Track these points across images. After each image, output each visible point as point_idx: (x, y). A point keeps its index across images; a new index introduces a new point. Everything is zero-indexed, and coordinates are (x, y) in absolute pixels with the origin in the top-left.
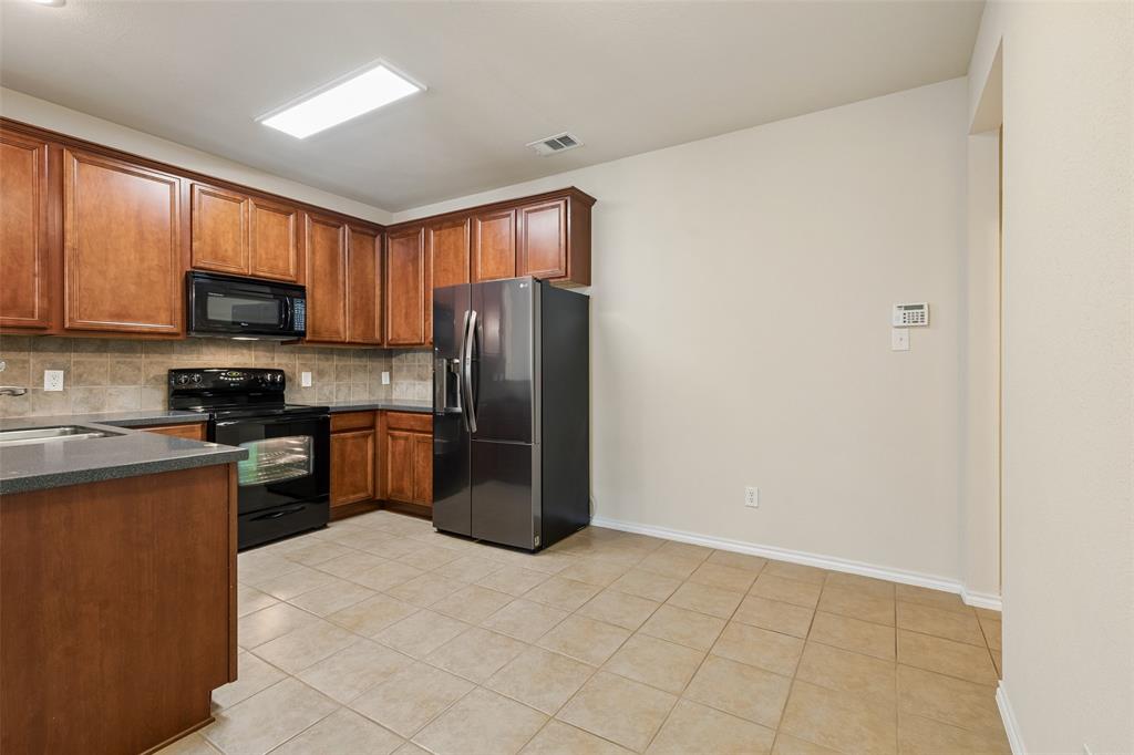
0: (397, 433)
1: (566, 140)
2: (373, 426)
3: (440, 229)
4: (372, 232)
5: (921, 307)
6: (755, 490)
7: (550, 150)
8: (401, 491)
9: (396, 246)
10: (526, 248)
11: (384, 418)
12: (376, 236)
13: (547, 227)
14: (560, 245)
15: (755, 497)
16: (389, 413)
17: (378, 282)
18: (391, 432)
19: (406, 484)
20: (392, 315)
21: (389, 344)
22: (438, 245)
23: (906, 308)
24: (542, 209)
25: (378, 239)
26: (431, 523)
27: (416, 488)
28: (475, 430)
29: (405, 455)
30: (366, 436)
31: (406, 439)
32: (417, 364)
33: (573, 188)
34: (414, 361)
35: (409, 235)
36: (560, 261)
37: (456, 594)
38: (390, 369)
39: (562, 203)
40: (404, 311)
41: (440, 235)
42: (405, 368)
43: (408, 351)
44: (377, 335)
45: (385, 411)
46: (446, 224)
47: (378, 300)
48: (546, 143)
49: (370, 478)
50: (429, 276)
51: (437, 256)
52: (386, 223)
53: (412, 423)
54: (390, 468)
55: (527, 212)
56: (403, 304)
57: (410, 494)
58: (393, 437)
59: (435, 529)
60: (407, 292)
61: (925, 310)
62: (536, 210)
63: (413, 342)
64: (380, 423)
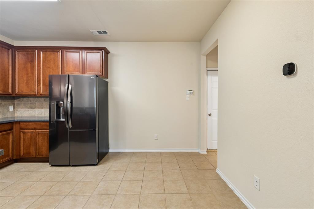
0: (26, 131)
1: (105, 33)
2: (12, 129)
3: (46, 52)
4: (8, 48)
5: (192, 91)
6: (157, 135)
7: (98, 34)
8: (29, 153)
9: (20, 55)
10: (87, 64)
11: (17, 125)
12: (9, 49)
13: (95, 58)
14: (100, 65)
15: (157, 137)
16: (21, 123)
17: (10, 68)
18: (21, 130)
19: (32, 150)
20: (18, 83)
21: (16, 95)
22: (45, 58)
23: (189, 91)
24: (93, 52)
25: (10, 50)
26: (49, 163)
27: (38, 151)
28: (71, 126)
29: (31, 139)
30: (9, 134)
31: (32, 133)
32: (29, 102)
33: (105, 48)
34: (28, 101)
35: (28, 51)
36: (100, 70)
37: (76, 186)
38: (14, 104)
39: (101, 52)
40: (25, 82)
41: (46, 54)
42: (22, 104)
43: (24, 97)
44: (10, 91)
45: (19, 122)
46: (48, 50)
47: (10, 76)
48: (98, 31)
49: (11, 151)
50: (40, 68)
51: (44, 62)
52: (15, 45)
53: (35, 126)
54: (22, 145)
55: (87, 52)
56: (25, 79)
57: (34, 154)
58: (24, 133)
59: (51, 165)
60: (27, 74)
61: (193, 91)
62: (90, 52)
63: (31, 94)
64: (15, 127)
